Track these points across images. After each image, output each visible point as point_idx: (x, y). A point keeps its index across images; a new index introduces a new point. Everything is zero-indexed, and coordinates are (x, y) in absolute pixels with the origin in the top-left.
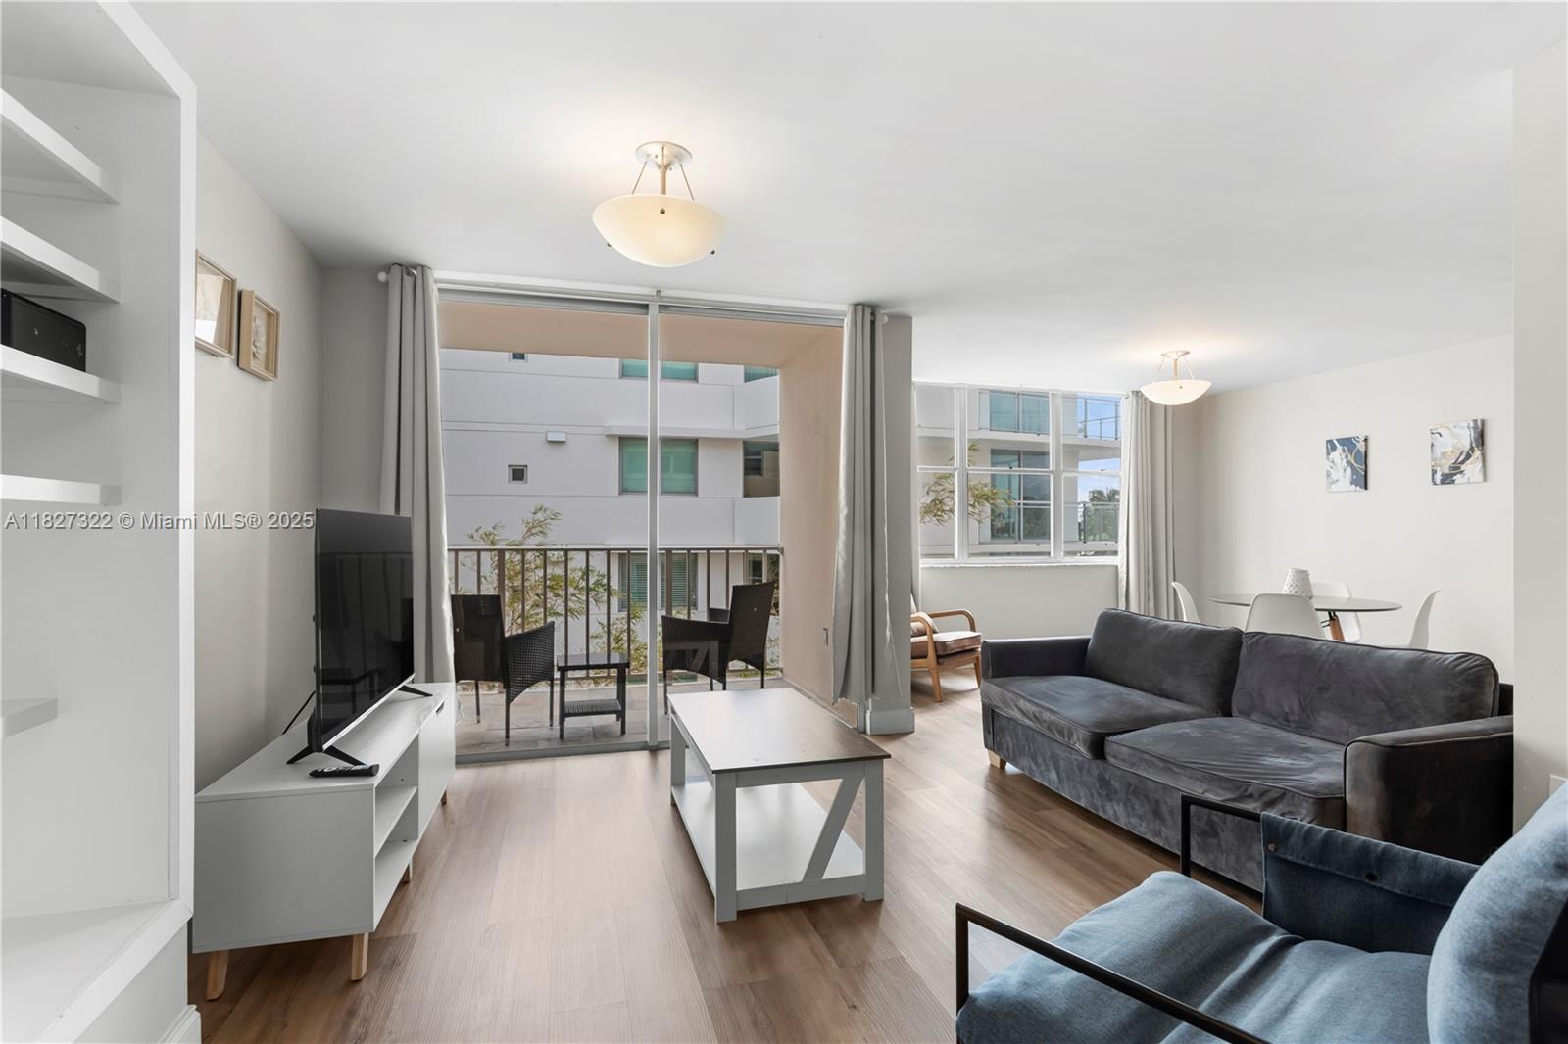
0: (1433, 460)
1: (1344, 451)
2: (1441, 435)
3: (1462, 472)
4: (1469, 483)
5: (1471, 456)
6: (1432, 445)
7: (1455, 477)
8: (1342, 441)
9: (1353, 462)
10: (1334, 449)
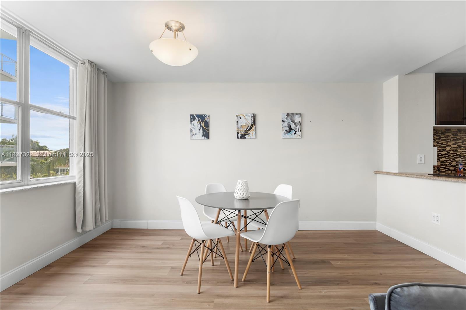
0: (238, 128)
1: (199, 120)
2: (241, 118)
3: (248, 134)
4: (251, 139)
5: (252, 128)
6: (237, 122)
7: (246, 136)
8: (198, 116)
9: (203, 126)
10: (194, 119)
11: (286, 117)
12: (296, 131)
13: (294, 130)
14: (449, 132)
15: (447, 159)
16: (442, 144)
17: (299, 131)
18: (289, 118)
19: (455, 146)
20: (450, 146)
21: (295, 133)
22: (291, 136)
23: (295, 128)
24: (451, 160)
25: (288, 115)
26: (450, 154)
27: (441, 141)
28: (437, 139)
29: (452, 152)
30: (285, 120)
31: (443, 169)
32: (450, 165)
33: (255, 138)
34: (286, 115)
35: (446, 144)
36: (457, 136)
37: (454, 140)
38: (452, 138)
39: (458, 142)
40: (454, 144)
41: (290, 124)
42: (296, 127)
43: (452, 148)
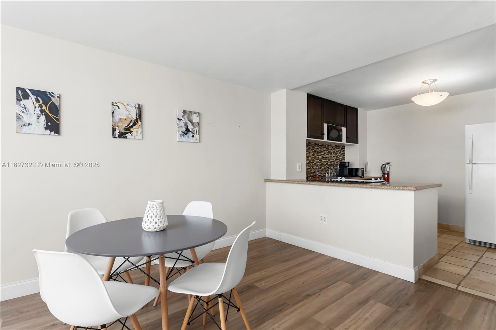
0: (114, 122)
1: (37, 101)
2: (119, 108)
3: (131, 132)
4: (135, 139)
5: (136, 124)
6: (113, 113)
7: (127, 135)
8: (37, 93)
9: (48, 112)
10: (26, 96)
11: (183, 114)
12: (193, 134)
13: (192, 132)
15: (309, 167)
17: (197, 134)
18: (186, 117)
20: (311, 156)
21: (193, 136)
22: (189, 139)
23: (192, 129)
25: (184, 112)
26: (311, 163)
29: (312, 161)
30: (181, 118)
32: (311, 172)
33: (141, 139)
34: (183, 113)
38: (312, 150)
39: (314, 153)
41: (187, 124)
42: (194, 128)
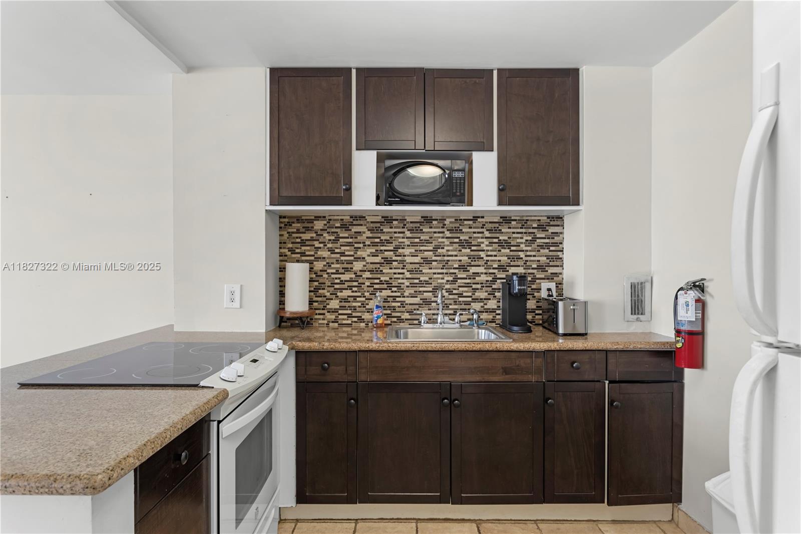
14: (362, 222)
15: (356, 292)
16: (342, 254)
19: (378, 259)
20: (364, 258)
24: (367, 294)
26: (364, 278)
27: (341, 245)
28: (330, 240)
29: (367, 275)
31: (344, 319)
32: (365, 307)
35: (352, 253)
36: (382, 232)
37: (374, 244)
38: (367, 238)
39: (382, 248)
40: (374, 255)
43: (367, 263)
